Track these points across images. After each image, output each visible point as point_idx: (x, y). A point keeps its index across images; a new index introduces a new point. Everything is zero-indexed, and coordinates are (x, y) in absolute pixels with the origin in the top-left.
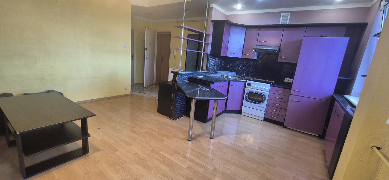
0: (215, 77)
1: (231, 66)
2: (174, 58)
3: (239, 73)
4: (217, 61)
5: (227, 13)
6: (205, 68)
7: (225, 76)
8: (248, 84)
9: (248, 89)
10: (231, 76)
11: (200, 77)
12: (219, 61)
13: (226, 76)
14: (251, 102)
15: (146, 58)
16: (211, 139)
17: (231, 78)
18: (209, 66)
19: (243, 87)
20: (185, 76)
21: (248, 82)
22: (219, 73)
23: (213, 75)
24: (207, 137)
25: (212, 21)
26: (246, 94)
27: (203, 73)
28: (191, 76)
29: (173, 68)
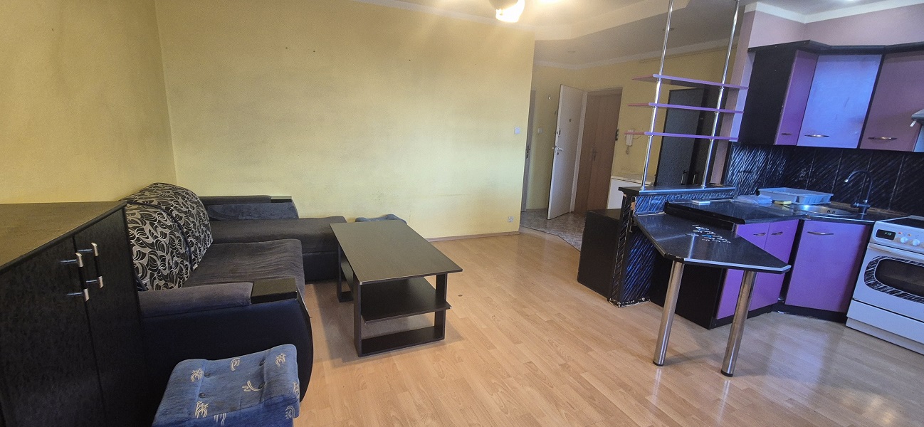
0: (751, 204)
1: (814, 173)
2: (627, 152)
4: (761, 158)
5: (807, 19)
6: (716, 179)
7: (785, 203)
8: (881, 234)
9: (878, 249)
10: (809, 202)
11: (701, 203)
12: (766, 161)
13: (790, 202)
14: (892, 293)
15: (558, 154)
16: (724, 377)
17: (810, 208)
18: (733, 174)
19: (855, 242)
20: (657, 199)
21: (880, 225)
22: (765, 193)
23: (742, 199)
25: (751, 50)
26: (871, 264)
27: (709, 192)
28: (672, 201)
29: (622, 179)
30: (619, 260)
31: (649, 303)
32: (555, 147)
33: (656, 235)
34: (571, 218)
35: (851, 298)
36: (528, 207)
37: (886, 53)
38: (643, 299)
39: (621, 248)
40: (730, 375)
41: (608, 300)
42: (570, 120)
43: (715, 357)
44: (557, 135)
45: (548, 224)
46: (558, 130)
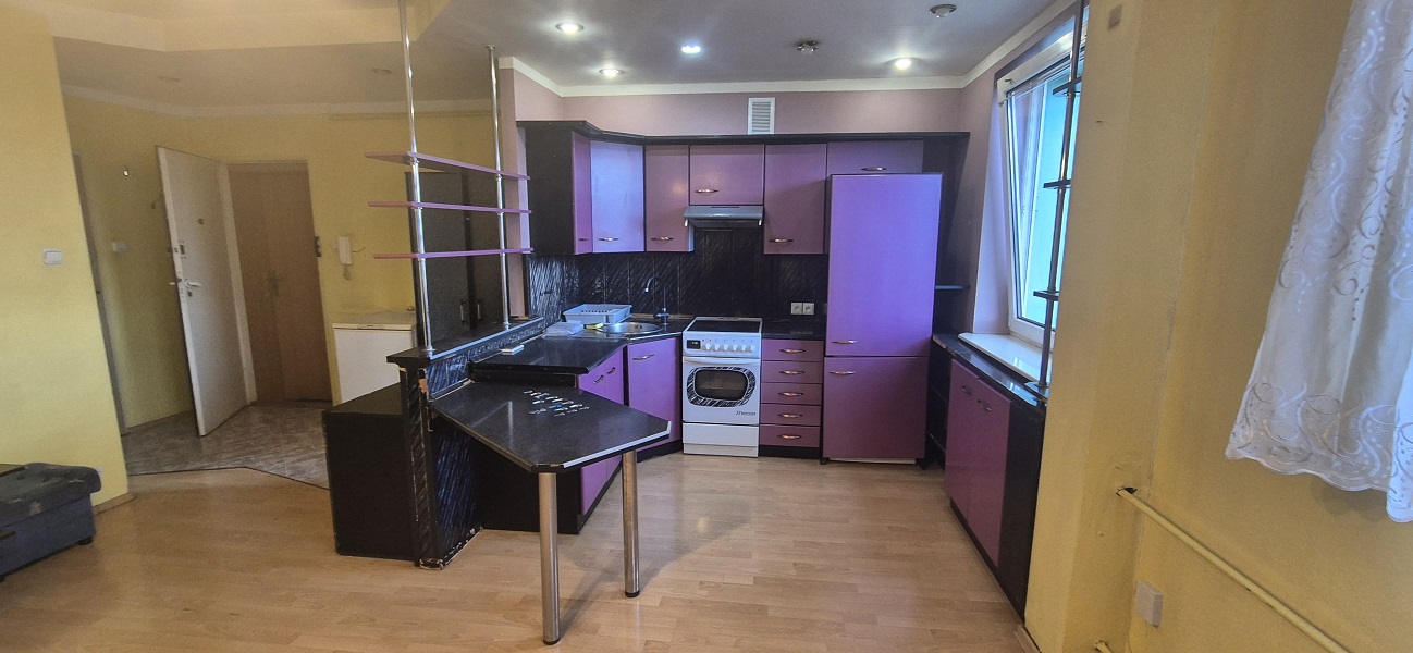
0: (566, 337)
1: (608, 282)
2: (347, 276)
3: (641, 306)
4: (557, 271)
5: (564, 91)
6: (518, 310)
7: (598, 326)
8: (691, 344)
9: (693, 361)
10: (614, 320)
11: (514, 351)
12: (562, 272)
13: (601, 325)
14: (710, 405)
15: (190, 294)
16: (631, 601)
17: (622, 328)
18: (535, 298)
19: (672, 359)
20: (456, 363)
21: (688, 335)
22: (574, 317)
23: (554, 331)
24: (614, 596)
25: (520, 124)
26: (689, 378)
28: (477, 359)
29: (355, 326)
30: (420, 487)
31: (483, 533)
32: (177, 280)
33: (468, 420)
34: (255, 417)
35: (682, 422)
36: (133, 420)
37: (646, 144)
38: (472, 531)
39: (418, 464)
40: (637, 594)
41: (417, 565)
42: (201, 221)
43: (609, 574)
44: (177, 257)
45: (206, 447)
46: (175, 244)
